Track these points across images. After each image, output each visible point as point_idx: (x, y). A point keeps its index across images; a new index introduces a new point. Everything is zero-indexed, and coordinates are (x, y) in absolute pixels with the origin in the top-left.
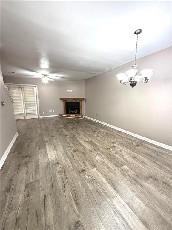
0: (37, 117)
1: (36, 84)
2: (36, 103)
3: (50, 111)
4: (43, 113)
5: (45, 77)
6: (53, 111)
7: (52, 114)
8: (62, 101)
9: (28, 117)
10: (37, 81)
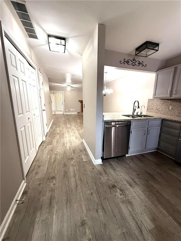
0: (62, 113)
1: (63, 91)
2: (62, 103)
3: (71, 110)
4: (67, 110)
5: (69, 86)
6: (74, 110)
7: (73, 111)
8: (80, 102)
9: (57, 113)
10: (63, 89)
